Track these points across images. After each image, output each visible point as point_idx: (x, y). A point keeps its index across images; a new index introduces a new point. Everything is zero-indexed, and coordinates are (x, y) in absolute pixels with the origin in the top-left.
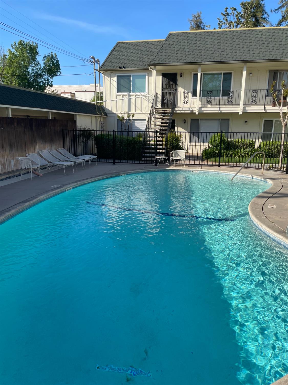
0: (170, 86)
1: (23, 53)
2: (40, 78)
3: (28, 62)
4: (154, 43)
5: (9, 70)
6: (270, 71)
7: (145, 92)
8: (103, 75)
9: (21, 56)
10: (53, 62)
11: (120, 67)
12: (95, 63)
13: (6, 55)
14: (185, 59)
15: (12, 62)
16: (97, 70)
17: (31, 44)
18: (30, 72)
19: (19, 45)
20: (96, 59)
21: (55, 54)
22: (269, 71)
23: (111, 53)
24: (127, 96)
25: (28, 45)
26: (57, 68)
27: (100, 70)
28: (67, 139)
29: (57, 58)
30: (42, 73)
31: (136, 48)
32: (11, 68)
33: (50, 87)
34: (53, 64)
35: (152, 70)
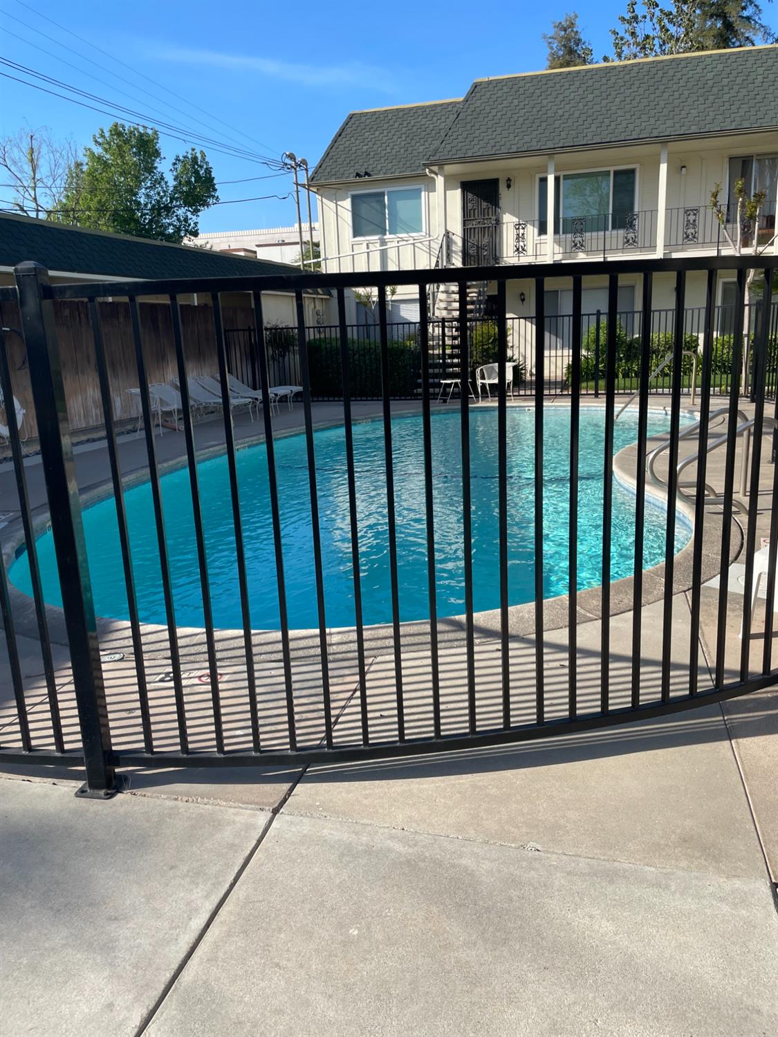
0: (483, 212)
1: (122, 157)
2: (167, 215)
3: (137, 178)
4: (439, 109)
5: (91, 200)
6: (732, 159)
7: (421, 231)
8: (317, 196)
9: (118, 164)
10: (197, 172)
11: (358, 175)
12: (298, 169)
13: (82, 164)
14: (513, 142)
15: (97, 180)
16: (303, 186)
17: (142, 132)
18: (142, 202)
19: (112, 135)
20: (300, 159)
21: (202, 152)
22: (730, 158)
23: (335, 141)
24: (378, 245)
25: (135, 135)
26: (208, 188)
27: (309, 185)
28: (236, 355)
29: (207, 163)
30: (171, 202)
31: (396, 125)
32: (96, 196)
33: (193, 238)
34: (198, 177)
35: (435, 177)
